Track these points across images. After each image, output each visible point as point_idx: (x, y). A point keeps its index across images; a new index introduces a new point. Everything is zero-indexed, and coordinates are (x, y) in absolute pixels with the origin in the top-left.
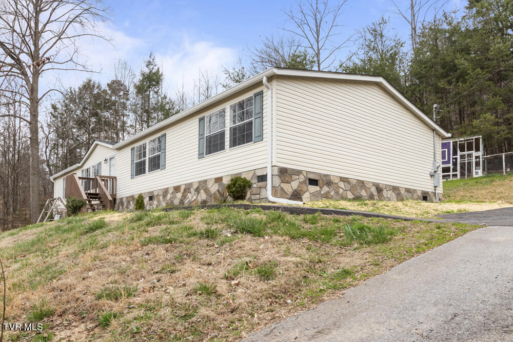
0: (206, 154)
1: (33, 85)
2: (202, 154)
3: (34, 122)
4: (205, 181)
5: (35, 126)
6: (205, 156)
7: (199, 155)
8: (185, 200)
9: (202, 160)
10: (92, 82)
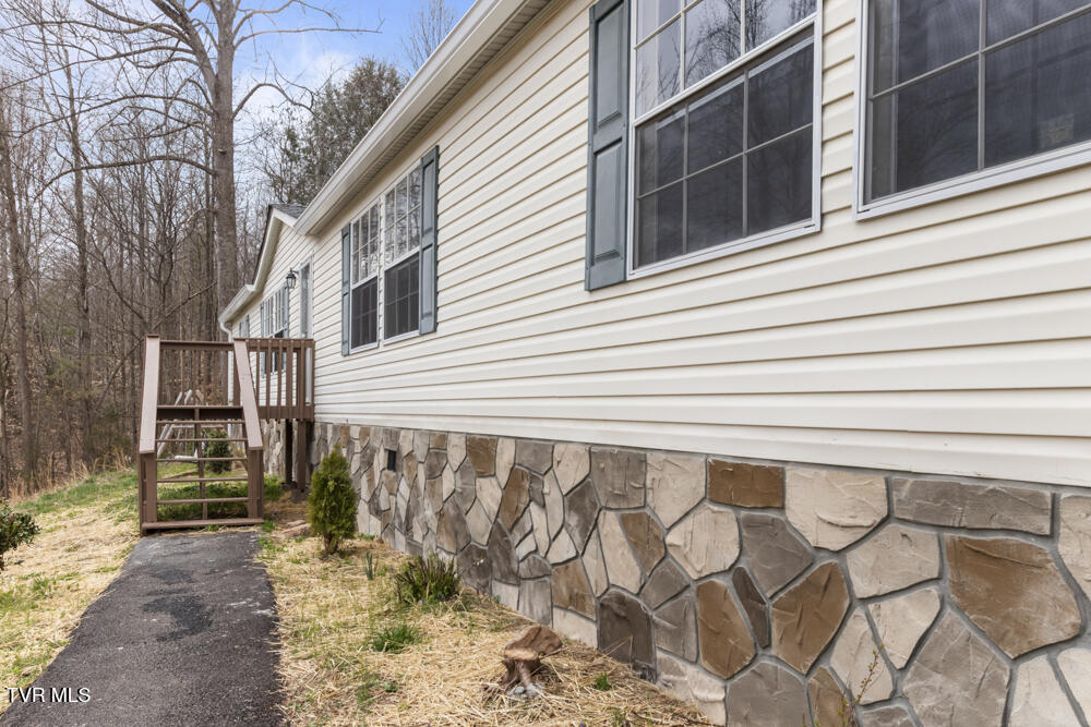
0: (642, 259)
1: (220, 77)
2: (614, 254)
3: (223, 171)
4: (634, 461)
5: (226, 181)
6: (632, 274)
7: (592, 260)
8: (517, 536)
9: (615, 304)
10: (376, 68)
